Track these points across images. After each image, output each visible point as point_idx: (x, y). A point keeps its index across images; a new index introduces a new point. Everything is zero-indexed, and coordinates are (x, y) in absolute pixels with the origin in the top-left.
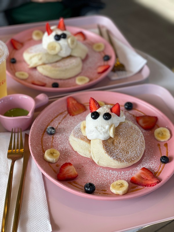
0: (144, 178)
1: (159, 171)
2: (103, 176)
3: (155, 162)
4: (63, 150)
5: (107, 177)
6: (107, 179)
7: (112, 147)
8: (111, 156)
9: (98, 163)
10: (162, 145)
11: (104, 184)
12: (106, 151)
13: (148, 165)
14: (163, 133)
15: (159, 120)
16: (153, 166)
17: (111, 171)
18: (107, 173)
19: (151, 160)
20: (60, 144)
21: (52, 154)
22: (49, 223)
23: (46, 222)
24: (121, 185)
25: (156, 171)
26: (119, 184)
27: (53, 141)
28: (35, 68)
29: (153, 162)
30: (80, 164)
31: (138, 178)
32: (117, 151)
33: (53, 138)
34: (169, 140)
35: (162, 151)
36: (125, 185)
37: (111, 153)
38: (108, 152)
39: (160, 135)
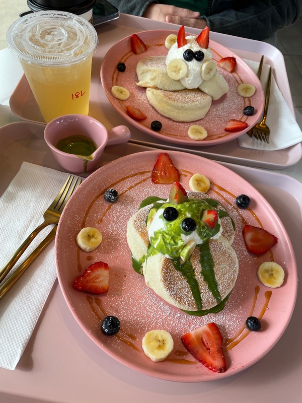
0: (205, 343)
1: (235, 341)
2: (145, 308)
3: (237, 319)
4: (112, 234)
5: (151, 312)
6: (148, 317)
7: (177, 274)
8: (168, 288)
9: (148, 283)
10: (262, 292)
11: (139, 323)
12: (162, 279)
13: (224, 318)
14: (273, 273)
15: (278, 245)
16: (230, 325)
17: (162, 303)
18: (155, 304)
19: (231, 312)
20: (114, 222)
21: (89, 237)
22: (20, 352)
23: (16, 349)
24: (161, 343)
25: (230, 337)
26: (160, 339)
27: (106, 212)
28: (144, 89)
29: (234, 317)
30: (123, 269)
31: (195, 339)
32: (182, 284)
33: (109, 208)
34: (277, 288)
35: (257, 303)
36: (167, 348)
37: (170, 284)
38: (165, 280)
39: (267, 275)
